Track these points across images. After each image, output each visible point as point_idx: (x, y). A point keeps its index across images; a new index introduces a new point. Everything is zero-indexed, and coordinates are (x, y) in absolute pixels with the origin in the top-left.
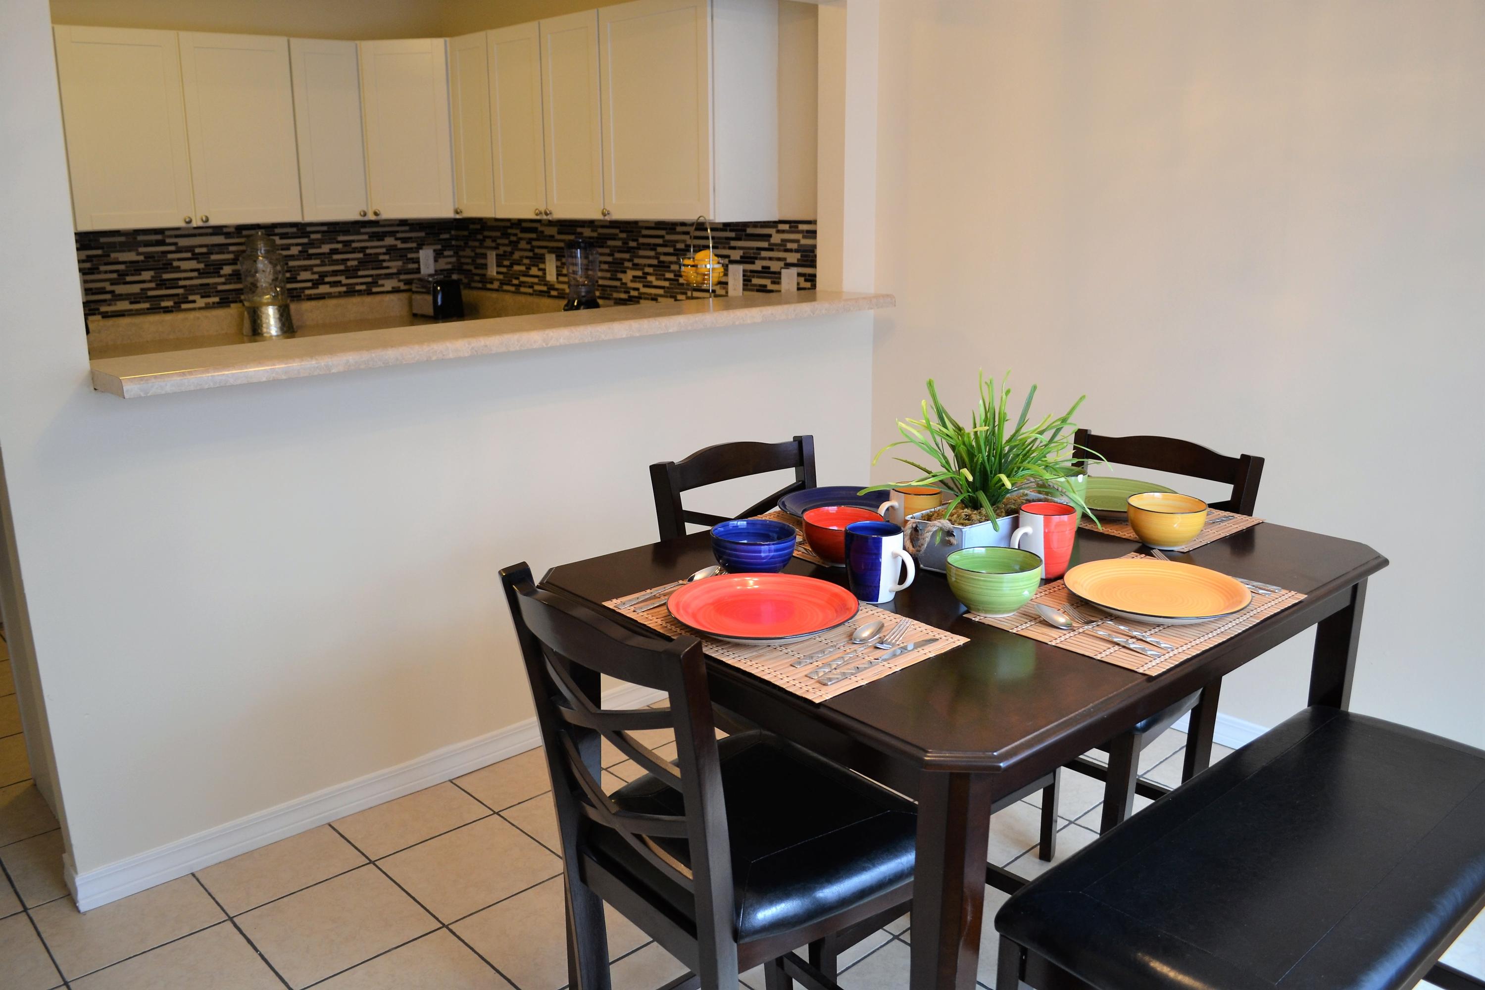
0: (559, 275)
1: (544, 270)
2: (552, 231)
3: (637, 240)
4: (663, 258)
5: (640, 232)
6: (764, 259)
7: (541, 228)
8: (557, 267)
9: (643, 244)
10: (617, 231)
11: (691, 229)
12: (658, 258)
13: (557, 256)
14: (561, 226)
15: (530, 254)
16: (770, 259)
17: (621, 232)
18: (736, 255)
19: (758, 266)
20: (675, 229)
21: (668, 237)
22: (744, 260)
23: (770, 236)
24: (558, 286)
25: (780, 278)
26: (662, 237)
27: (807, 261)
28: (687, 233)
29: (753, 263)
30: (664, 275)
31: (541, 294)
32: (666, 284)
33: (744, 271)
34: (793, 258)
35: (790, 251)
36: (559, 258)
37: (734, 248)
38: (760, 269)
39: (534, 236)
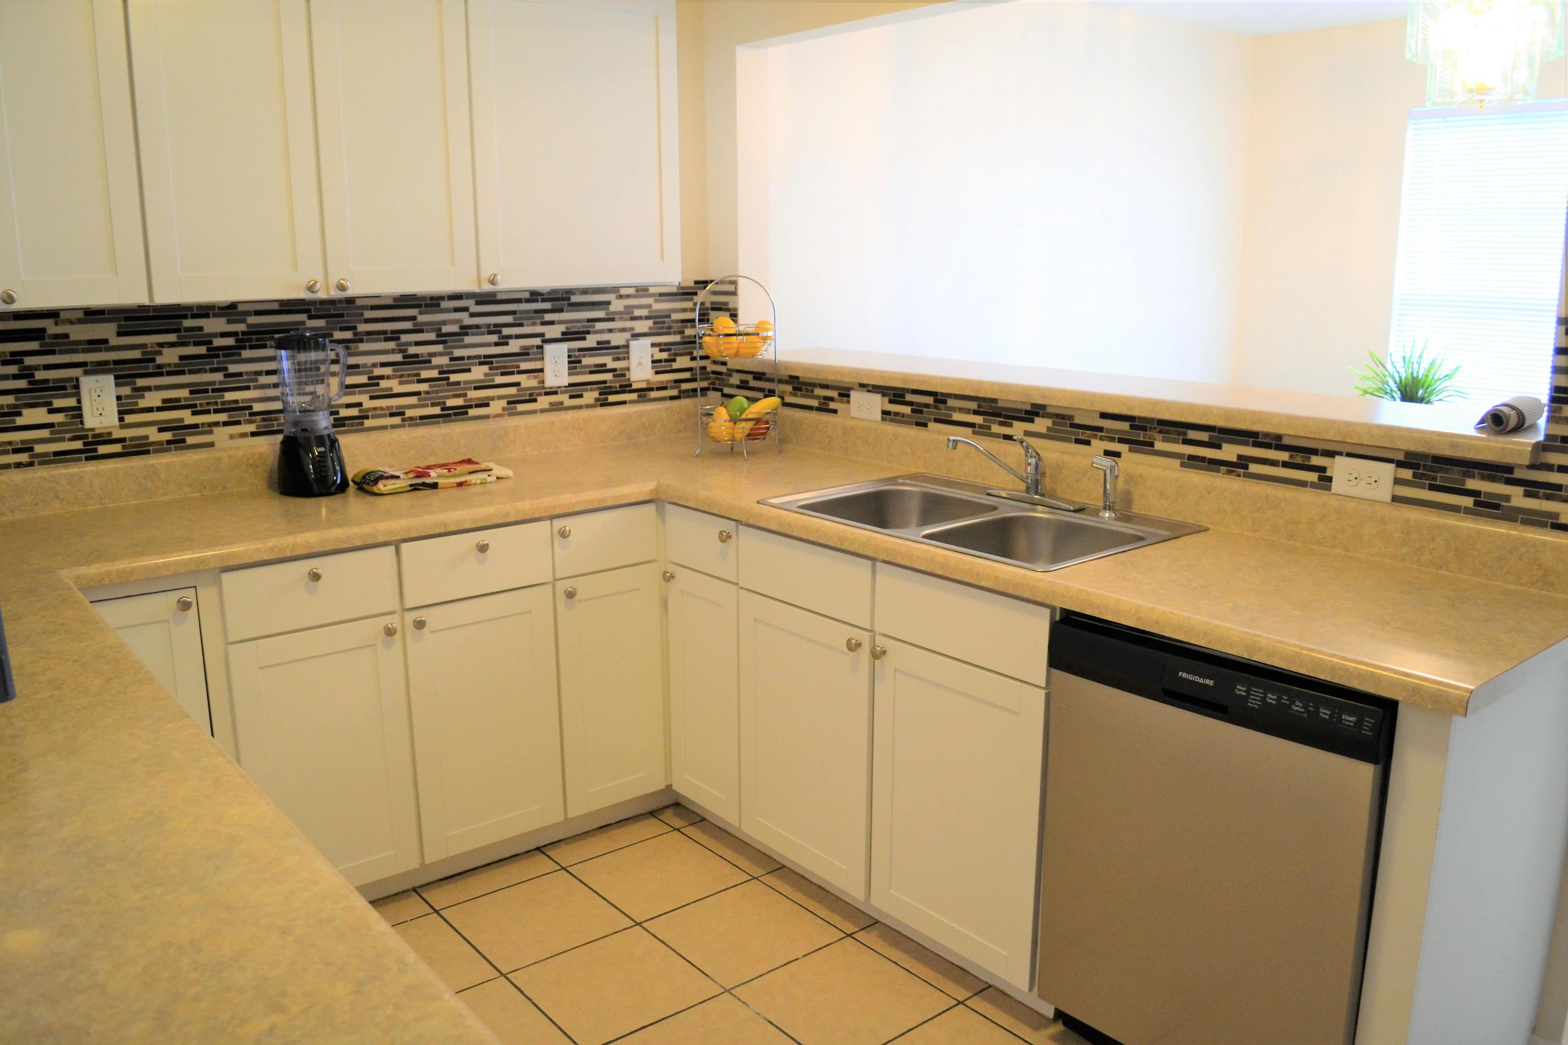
0: (122, 413)
1: (77, 412)
2: (107, 331)
3: (354, 328)
4: (412, 350)
5: (362, 315)
6: (601, 332)
7: (51, 328)
8: (119, 398)
9: (369, 333)
10: (303, 317)
11: (470, 303)
12: (401, 351)
13: (116, 377)
14: (126, 319)
15: (22, 384)
16: (610, 331)
17: (310, 317)
18: (553, 332)
19: (591, 341)
20: (438, 305)
21: (422, 318)
22: (567, 336)
23: (609, 303)
24: (117, 434)
25: (628, 353)
26: (413, 318)
27: (661, 328)
28: (465, 309)
29: (584, 339)
30: (419, 375)
31: (61, 456)
32: (424, 387)
33: (569, 350)
34: (643, 326)
35: (640, 318)
36: (120, 380)
37: (552, 323)
38: (594, 345)
39: (34, 345)
